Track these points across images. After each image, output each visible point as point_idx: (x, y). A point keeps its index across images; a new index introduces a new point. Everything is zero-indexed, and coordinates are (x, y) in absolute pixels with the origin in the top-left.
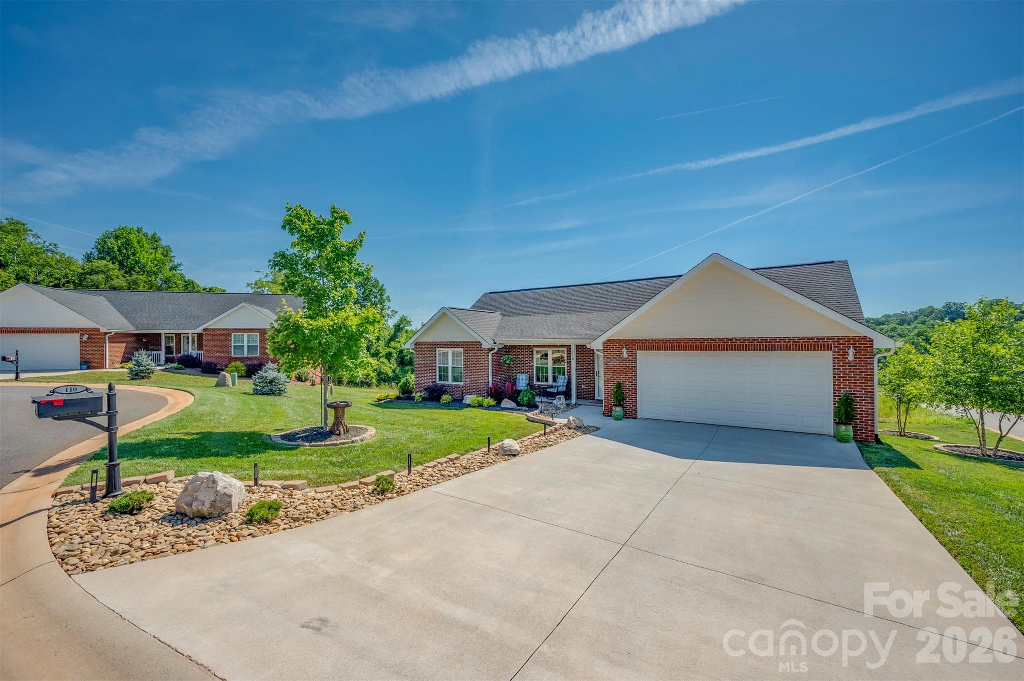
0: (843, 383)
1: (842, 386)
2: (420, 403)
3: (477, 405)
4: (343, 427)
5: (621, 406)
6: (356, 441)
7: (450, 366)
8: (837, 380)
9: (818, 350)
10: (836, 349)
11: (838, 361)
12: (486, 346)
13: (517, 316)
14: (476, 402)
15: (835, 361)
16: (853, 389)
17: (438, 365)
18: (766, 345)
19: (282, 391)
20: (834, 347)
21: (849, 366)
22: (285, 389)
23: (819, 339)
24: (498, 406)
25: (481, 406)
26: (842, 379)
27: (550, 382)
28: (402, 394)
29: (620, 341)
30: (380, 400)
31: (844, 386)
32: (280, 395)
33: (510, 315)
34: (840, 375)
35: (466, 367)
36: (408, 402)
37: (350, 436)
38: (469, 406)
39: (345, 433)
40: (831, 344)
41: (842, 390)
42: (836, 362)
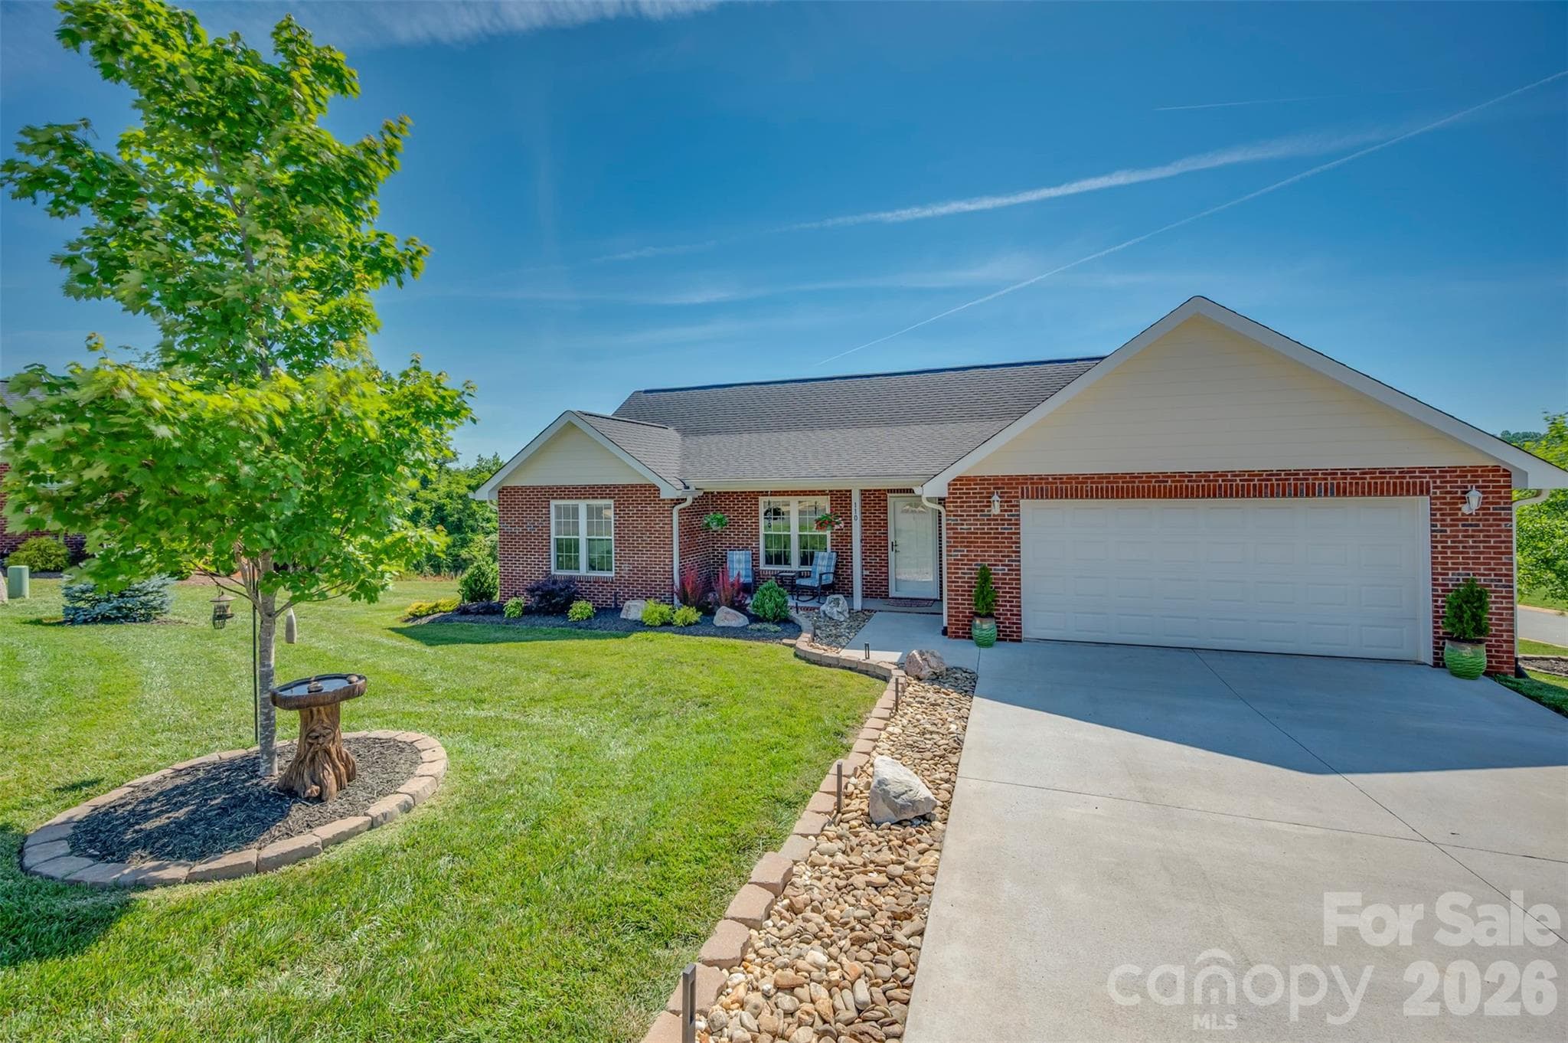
0: (1451, 558)
1: (1450, 565)
2: (518, 619)
3: (658, 623)
4: (335, 767)
5: (990, 615)
6: (385, 816)
7: (583, 537)
8: (1441, 553)
9: (1401, 495)
10: (1438, 491)
11: (1442, 515)
12: (667, 493)
13: (712, 433)
14: (656, 615)
15: (1435, 515)
16: (1471, 569)
17: (553, 536)
18: (1296, 485)
19: (155, 609)
20: (1435, 488)
21: (1463, 525)
22: (163, 602)
23: (1403, 472)
24: (705, 624)
25: (667, 625)
26: (1449, 551)
27: (795, 565)
28: (472, 599)
29: (983, 479)
30: (415, 617)
31: (1453, 563)
32: (147, 618)
33: (697, 432)
34: (1446, 542)
35: (620, 537)
36: (487, 618)
37: (362, 795)
38: (640, 626)
39: (340, 787)
40: (1428, 483)
41: (1450, 572)
42: (1438, 516)
